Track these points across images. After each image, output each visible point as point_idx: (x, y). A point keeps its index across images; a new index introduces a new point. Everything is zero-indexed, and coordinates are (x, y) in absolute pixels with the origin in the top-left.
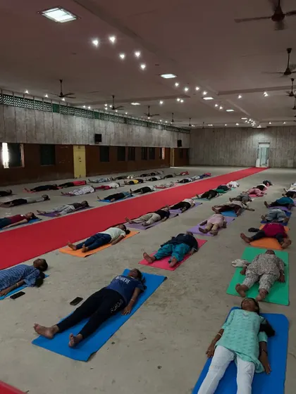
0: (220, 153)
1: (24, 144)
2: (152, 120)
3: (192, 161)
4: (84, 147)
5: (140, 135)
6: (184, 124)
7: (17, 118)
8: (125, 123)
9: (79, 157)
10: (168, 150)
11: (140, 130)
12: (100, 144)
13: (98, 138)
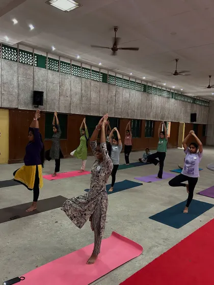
8: (104, 81)
10: (176, 126)
12: (43, 109)
13: (38, 97)
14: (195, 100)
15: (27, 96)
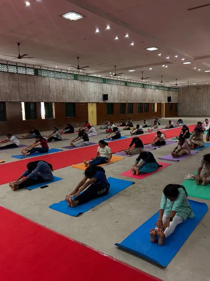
0: (204, 106)
1: (55, 103)
2: (146, 82)
3: (180, 113)
4: (95, 104)
5: (137, 94)
6: (172, 84)
7: (51, 85)
8: (126, 85)
9: (92, 111)
10: (160, 105)
11: (138, 91)
12: (107, 101)
13: (105, 97)
14: (169, 89)
15: (101, 97)
